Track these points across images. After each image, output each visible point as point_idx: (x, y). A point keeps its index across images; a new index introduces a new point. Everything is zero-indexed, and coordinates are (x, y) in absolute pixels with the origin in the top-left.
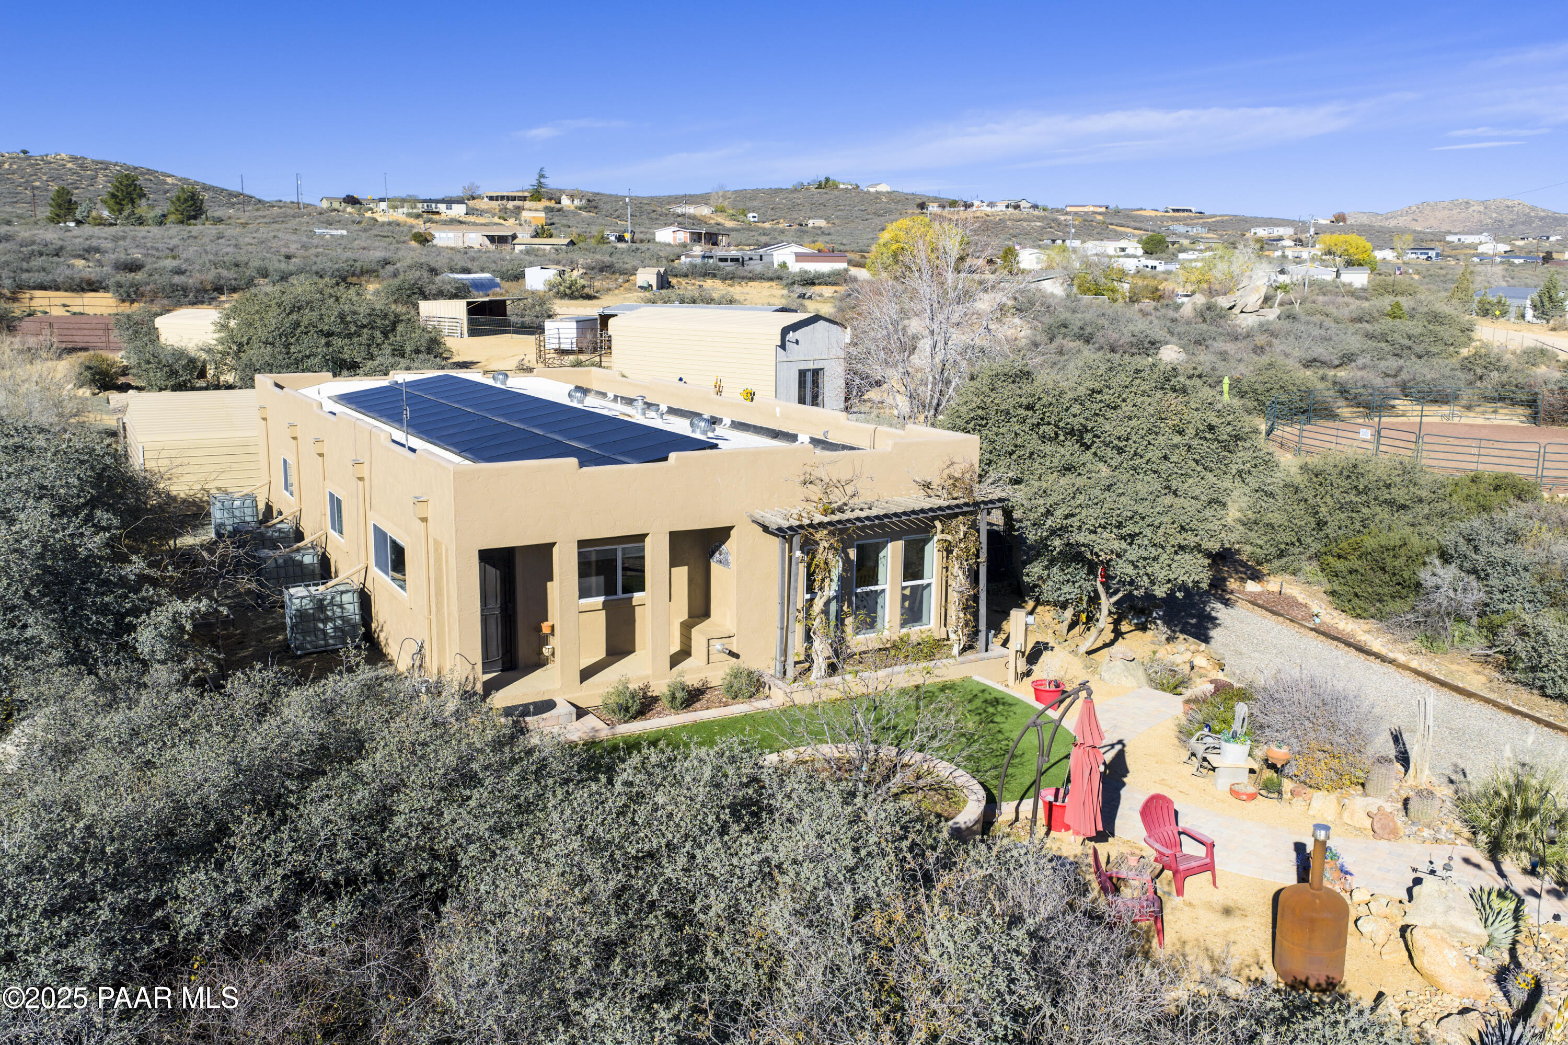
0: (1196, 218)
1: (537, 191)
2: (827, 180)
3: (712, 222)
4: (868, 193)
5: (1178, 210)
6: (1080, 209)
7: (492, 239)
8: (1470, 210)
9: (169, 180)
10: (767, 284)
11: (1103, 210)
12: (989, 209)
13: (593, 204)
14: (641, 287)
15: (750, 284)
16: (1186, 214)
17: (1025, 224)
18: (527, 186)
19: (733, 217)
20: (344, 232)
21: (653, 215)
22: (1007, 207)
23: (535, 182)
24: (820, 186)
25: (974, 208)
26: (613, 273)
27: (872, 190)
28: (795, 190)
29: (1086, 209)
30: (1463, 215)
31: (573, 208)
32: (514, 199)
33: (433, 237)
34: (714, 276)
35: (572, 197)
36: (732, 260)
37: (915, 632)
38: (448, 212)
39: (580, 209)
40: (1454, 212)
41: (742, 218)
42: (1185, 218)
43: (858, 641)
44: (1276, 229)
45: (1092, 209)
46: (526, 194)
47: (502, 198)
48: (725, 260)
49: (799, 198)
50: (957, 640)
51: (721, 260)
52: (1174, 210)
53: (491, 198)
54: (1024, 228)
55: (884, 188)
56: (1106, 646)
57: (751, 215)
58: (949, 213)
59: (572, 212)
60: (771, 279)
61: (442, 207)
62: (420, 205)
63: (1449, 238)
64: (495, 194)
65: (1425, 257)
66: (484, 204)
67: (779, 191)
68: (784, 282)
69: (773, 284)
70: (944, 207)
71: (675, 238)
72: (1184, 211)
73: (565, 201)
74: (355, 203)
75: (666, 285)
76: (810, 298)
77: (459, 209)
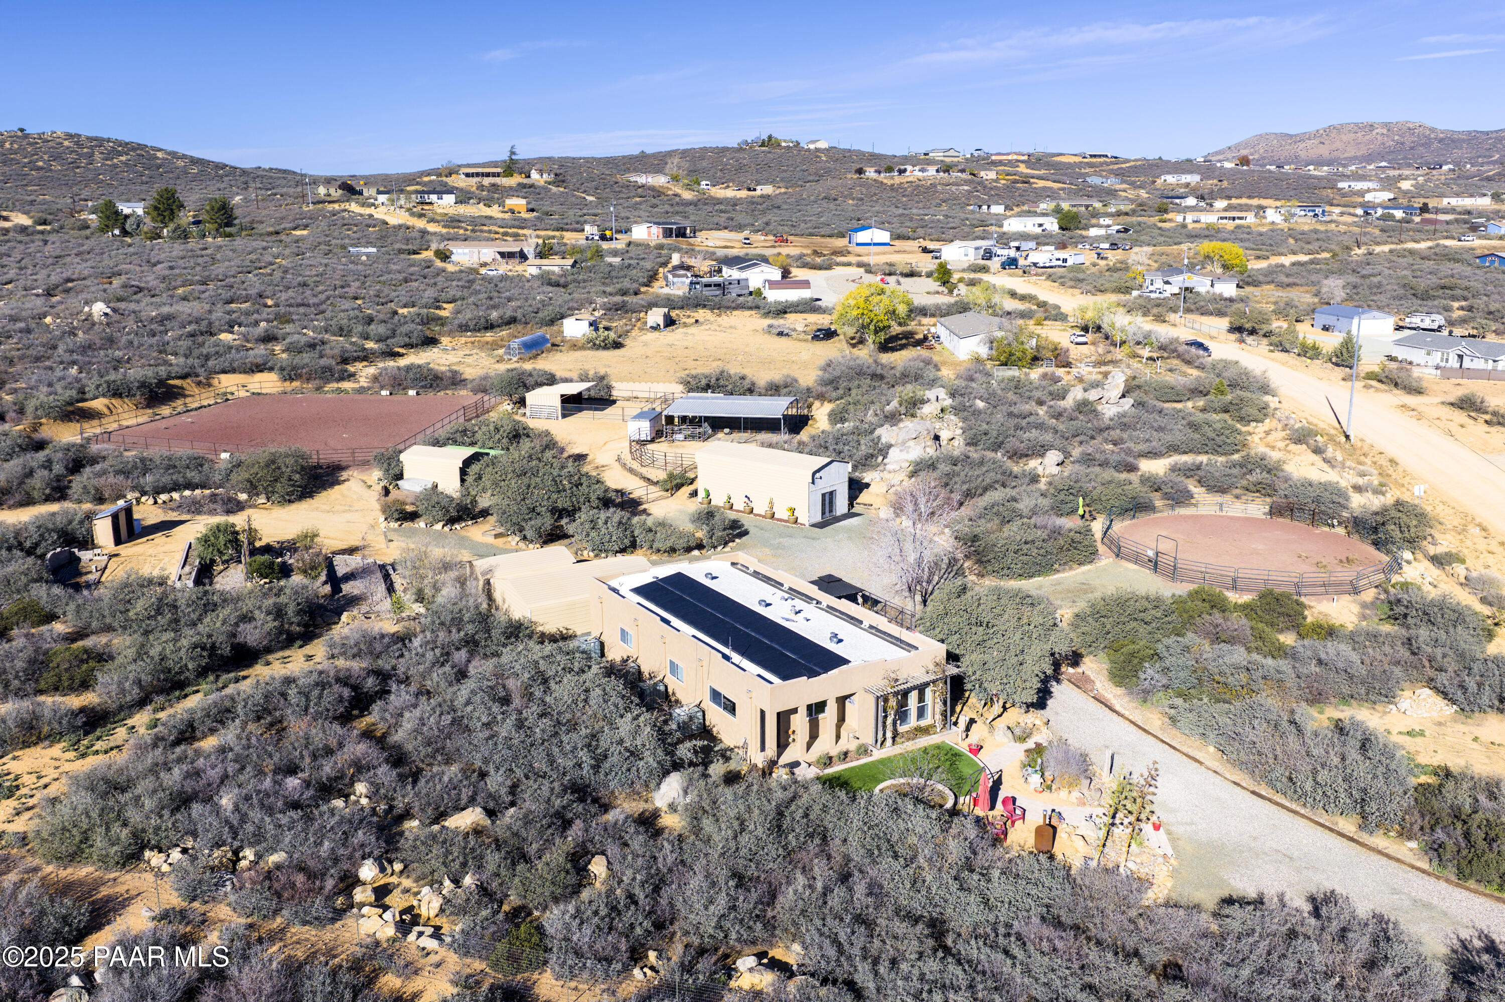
0: (1112, 163)
1: (509, 167)
2: (770, 137)
3: (670, 193)
4: (809, 150)
5: (1095, 156)
6: (1005, 157)
7: (502, 255)
8: (1374, 133)
9: (159, 155)
10: (748, 313)
11: (1026, 158)
12: (920, 174)
13: (561, 178)
14: (652, 327)
15: (735, 313)
16: (1102, 160)
17: (954, 188)
18: (499, 162)
19: (688, 187)
20: (374, 250)
22: (937, 171)
23: (507, 160)
24: (763, 145)
25: (908, 173)
26: (627, 312)
27: (812, 147)
28: (740, 149)
29: (1010, 157)
30: (1367, 137)
31: (542, 183)
32: (488, 175)
33: (452, 253)
34: (704, 306)
35: (541, 172)
36: (715, 285)
37: (923, 723)
38: (440, 201)
39: (549, 183)
40: (1359, 135)
41: (695, 187)
42: (1101, 164)
43: (902, 729)
44: (1184, 176)
45: (1015, 157)
46: (499, 170)
47: (475, 174)
48: (710, 286)
49: (745, 158)
50: (939, 726)
51: (706, 286)
52: (1091, 156)
53: (466, 175)
54: (953, 193)
55: (822, 145)
56: (1000, 716)
57: (704, 183)
58: (885, 178)
59: (543, 188)
60: (751, 308)
61: (433, 198)
63: (1341, 185)
65: (1312, 214)
67: (725, 150)
68: (762, 311)
69: (753, 312)
70: (879, 172)
71: (649, 233)
72: (1100, 156)
73: (535, 175)
74: (350, 190)
75: (670, 322)
76: (787, 335)
77: (449, 199)
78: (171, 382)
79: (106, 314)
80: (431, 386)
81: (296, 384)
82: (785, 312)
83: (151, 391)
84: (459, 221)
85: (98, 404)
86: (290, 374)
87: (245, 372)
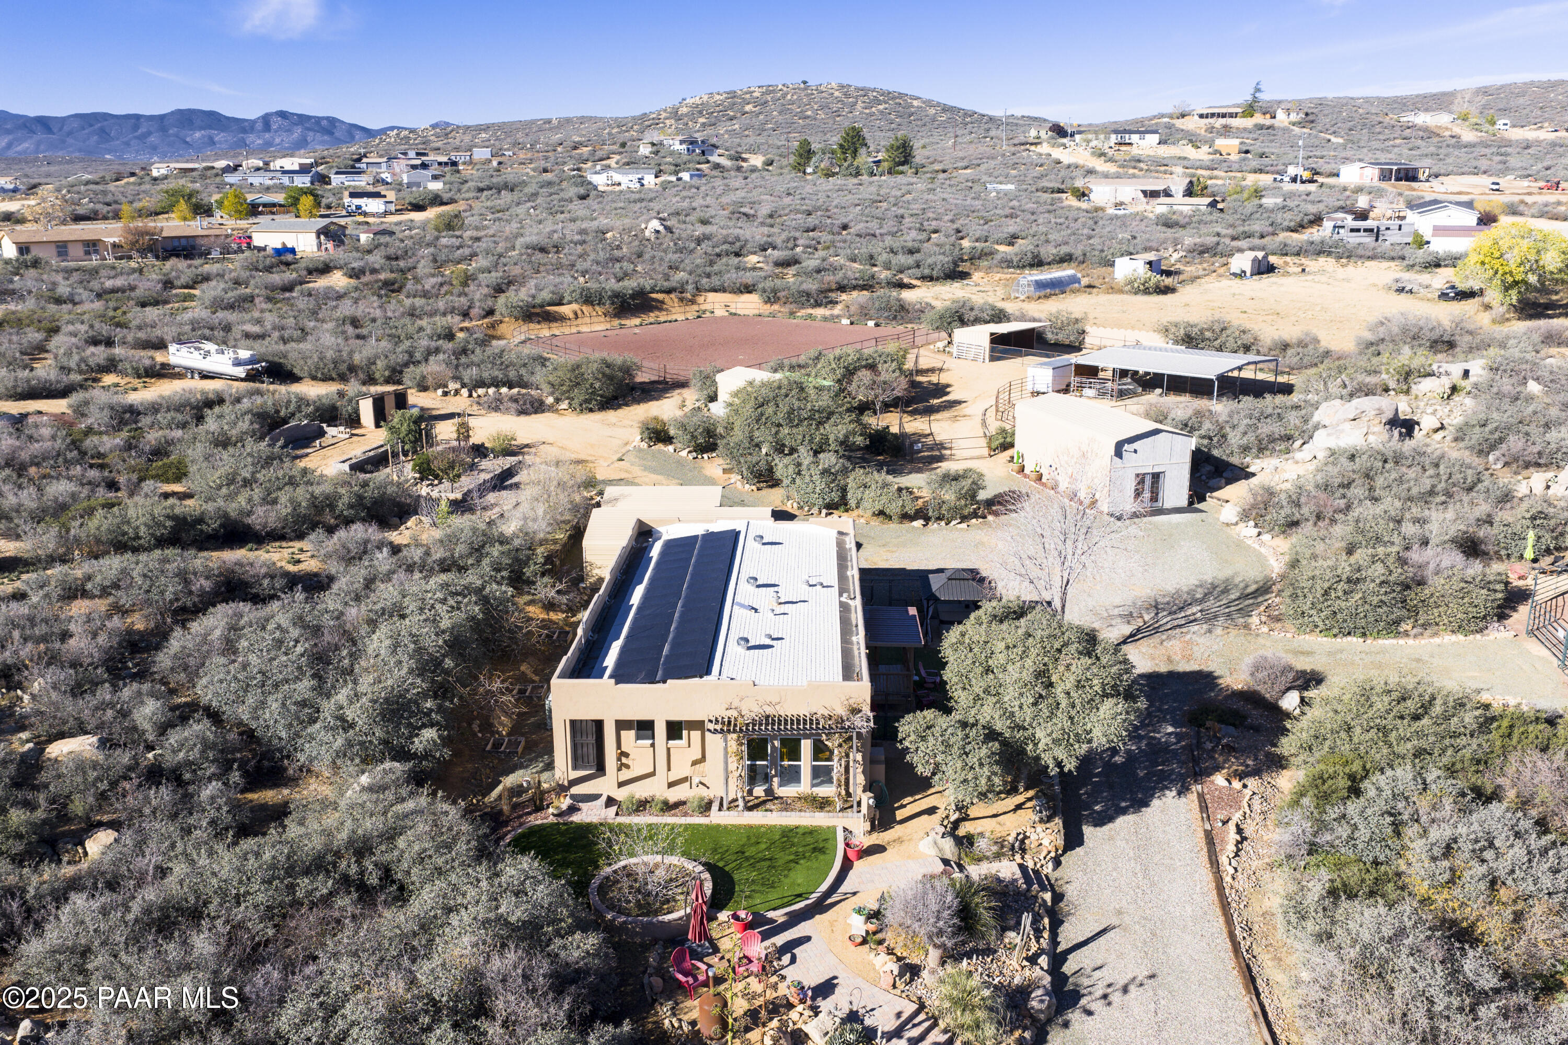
1: (1251, 106)
7: (1144, 192)
9: (915, 103)
10: (1386, 264)
13: (1310, 118)
14: (1235, 275)
15: (1369, 264)
18: (1240, 101)
19: (1475, 126)
20: (1011, 187)
21: (1378, 129)
23: (1250, 98)
26: (1217, 256)
31: (1287, 124)
32: (1224, 116)
33: (1089, 191)
34: (1329, 254)
35: (1288, 111)
36: (1365, 230)
38: (1141, 142)
39: (1295, 124)
41: (1487, 127)
46: (1239, 110)
47: (1213, 115)
48: (1358, 230)
51: (1352, 230)
53: (1201, 116)
57: (1501, 122)
59: (1286, 128)
60: (1393, 259)
61: (1135, 138)
62: (1113, 136)
64: (1205, 112)
66: (1192, 124)
68: (1406, 262)
69: (1392, 264)
71: (1362, 175)
73: (1281, 115)
74: (1059, 131)
75: (1264, 269)
76: (1411, 291)
77: (1153, 139)
78: (654, 296)
79: (658, 232)
80: (895, 318)
81: (776, 307)
82: (1438, 265)
83: (624, 302)
84: (1139, 161)
85: (566, 310)
86: (772, 297)
87: (733, 292)
